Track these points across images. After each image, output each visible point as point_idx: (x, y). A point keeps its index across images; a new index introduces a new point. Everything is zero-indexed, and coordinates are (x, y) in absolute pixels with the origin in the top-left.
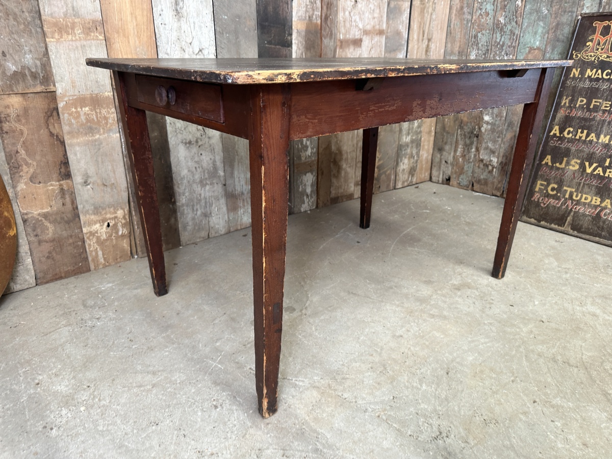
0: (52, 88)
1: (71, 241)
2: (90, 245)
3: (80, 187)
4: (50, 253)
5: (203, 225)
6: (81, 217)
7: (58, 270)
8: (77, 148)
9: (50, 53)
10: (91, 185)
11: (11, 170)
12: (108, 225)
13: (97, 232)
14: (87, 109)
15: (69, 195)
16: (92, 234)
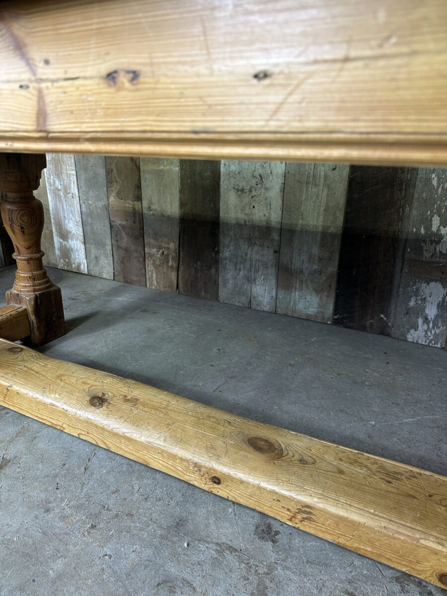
2: (148, 264)
3: (146, 210)
4: (123, 258)
5: (244, 290)
6: (145, 238)
7: (126, 275)
12: (163, 253)
13: (154, 255)
16: (151, 256)
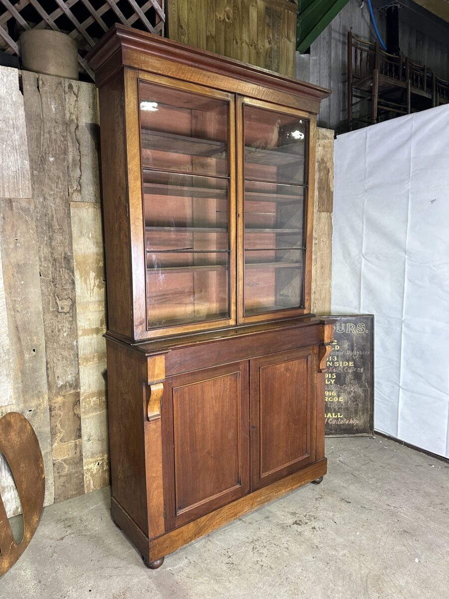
0: (79, 390)
1: (76, 475)
2: (86, 477)
3: (85, 442)
4: (64, 483)
6: (84, 460)
7: (67, 493)
8: (87, 420)
9: (80, 373)
10: (92, 441)
11: (51, 436)
12: (98, 464)
13: (91, 469)
14: (95, 398)
15: (78, 447)
16: (88, 470)
